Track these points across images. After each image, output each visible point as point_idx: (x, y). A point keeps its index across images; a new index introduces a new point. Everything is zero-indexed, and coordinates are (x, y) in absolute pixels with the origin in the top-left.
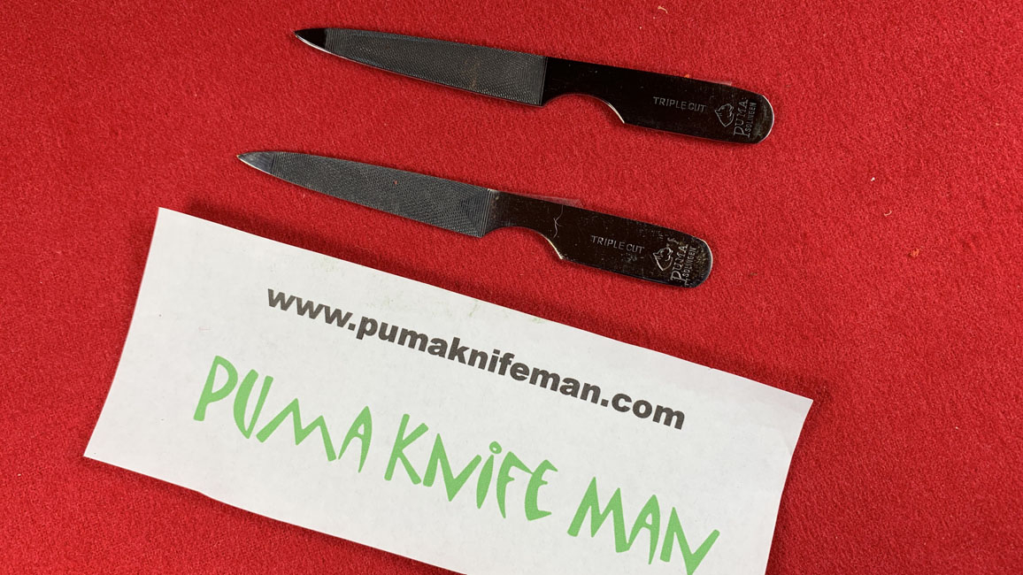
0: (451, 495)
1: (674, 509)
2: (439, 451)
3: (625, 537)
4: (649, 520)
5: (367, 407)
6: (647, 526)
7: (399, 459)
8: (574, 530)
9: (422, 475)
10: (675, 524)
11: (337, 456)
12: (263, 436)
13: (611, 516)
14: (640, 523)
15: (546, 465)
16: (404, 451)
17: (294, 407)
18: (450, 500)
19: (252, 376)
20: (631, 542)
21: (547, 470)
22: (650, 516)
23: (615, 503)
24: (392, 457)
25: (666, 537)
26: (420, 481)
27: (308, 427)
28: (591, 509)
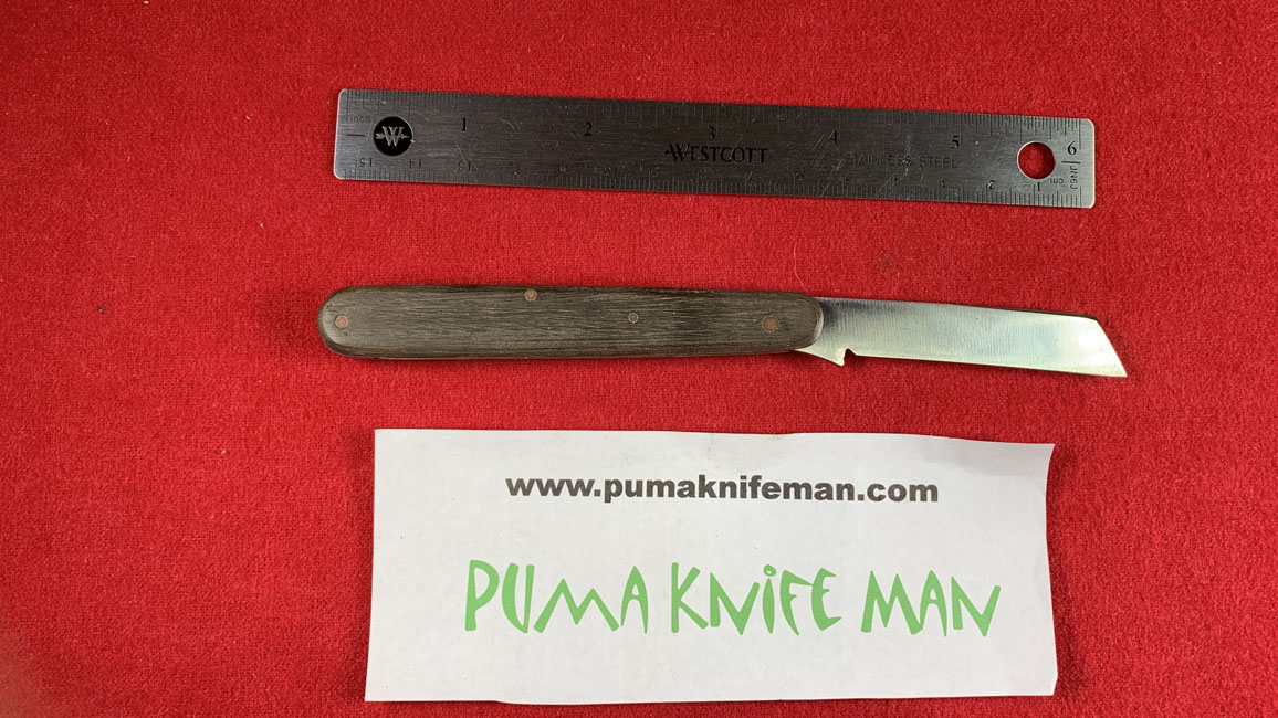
0: (741, 626)
1: (953, 578)
2: (716, 591)
3: (915, 618)
4: (933, 595)
5: (635, 568)
6: (933, 602)
7: (680, 609)
8: (867, 627)
9: (707, 618)
10: (958, 592)
11: (620, 623)
12: (541, 626)
13: (897, 602)
14: (925, 601)
15: (823, 573)
16: (683, 599)
17: (563, 588)
18: (741, 634)
19: (513, 569)
20: (922, 621)
21: (826, 578)
22: (933, 591)
23: (898, 590)
24: (673, 609)
25: (953, 607)
26: (707, 624)
27: (583, 604)
28: (877, 602)
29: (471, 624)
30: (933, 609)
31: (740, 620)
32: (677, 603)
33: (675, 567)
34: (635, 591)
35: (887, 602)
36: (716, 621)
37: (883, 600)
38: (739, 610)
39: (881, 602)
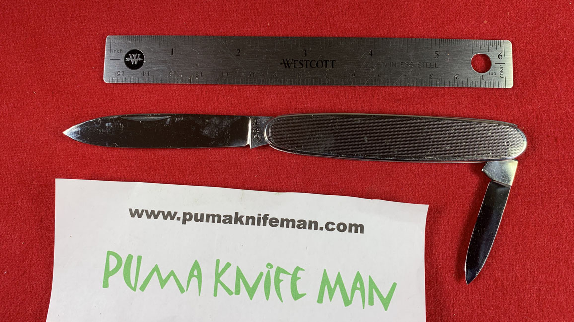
0: (251, 295)
1: (370, 276)
2: (240, 275)
3: (347, 297)
4: (358, 285)
6: (358, 289)
7: (219, 284)
8: (320, 300)
10: (372, 284)
11: (186, 290)
12: (143, 288)
13: (338, 288)
14: (354, 288)
15: (298, 269)
16: (221, 279)
17: (156, 269)
18: (251, 299)
19: (130, 257)
20: (351, 299)
21: (299, 271)
22: (358, 283)
23: (339, 280)
24: (215, 284)
25: (369, 292)
26: (233, 293)
27: (167, 278)
28: (327, 287)
29: (106, 285)
30: (358, 293)
31: (251, 292)
32: (217, 280)
33: (218, 261)
34: (195, 273)
35: (333, 287)
36: (238, 292)
37: (331, 286)
38: (251, 287)
39: (329, 287)
